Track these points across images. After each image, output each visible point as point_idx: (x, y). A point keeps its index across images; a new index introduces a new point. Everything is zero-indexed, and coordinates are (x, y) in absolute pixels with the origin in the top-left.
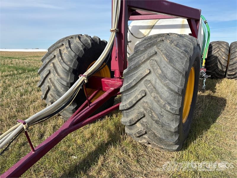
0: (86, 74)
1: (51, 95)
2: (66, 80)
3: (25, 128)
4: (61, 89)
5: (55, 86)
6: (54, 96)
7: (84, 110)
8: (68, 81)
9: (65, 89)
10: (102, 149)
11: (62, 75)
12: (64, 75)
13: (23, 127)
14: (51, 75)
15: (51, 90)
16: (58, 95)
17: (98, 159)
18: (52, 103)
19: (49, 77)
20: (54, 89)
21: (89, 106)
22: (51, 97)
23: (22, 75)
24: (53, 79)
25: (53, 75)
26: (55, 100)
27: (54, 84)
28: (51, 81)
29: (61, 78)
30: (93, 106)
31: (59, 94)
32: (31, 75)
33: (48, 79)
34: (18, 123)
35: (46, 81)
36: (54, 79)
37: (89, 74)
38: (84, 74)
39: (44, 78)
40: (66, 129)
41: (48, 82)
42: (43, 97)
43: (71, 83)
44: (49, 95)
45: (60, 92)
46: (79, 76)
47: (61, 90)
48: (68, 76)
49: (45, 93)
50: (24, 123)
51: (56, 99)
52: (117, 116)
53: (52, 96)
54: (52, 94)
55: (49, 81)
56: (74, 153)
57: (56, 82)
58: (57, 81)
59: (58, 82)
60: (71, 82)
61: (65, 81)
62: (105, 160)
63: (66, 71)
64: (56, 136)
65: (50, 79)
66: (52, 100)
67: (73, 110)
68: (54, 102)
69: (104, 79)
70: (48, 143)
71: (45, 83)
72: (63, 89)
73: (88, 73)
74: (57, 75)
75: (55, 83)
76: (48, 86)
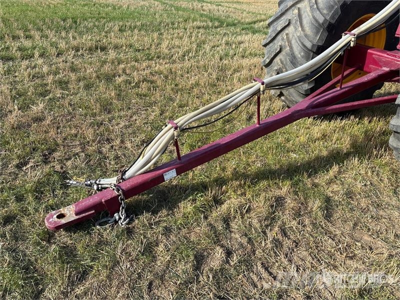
0: (356, 31)
1: (281, 60)
2: (312, 39)
3: (261, 89)
4: (300, 53)
5: (291, 48)
6: (285, 63)
7: (331, 91)
8: (315, 42)
9: (306, 54)
10: (338, 157)
11: (309, 30)
12: (312, 31)
13: (260, 89)
14: (291, 29)
15: (283, 53)
16: (291, 62)
17: (331, 167)
18: (278, 74)
19: (286, 31)
20: (289, 51)
21: (341, 87)
22: (280, 63)
23: (219, 29)
24: (291, 36)
25: (294, 30)
26: (284, 70)
27: (291, 44)
28: (288, 38)
29: (306, 35)
30: (346, 89)
31: (294, 61)
32: (231, 32)
33: (284, 34)
34: (253, 81)
35: (279, 37)
36: (293, 36)
37: (361, 32)
38: (353, 32)
39: (277, 32)
40: (301, 110)
41: (283, 39)
42: (267, 62)
43: (318, 45)
44: (277, 59)
45: (297, 58)
46: (343, 34)
47: (299, 56)
48: (317, 33)
49: (272, 56)
50: (263, 84)
51: (286, 68)
52: (370, 122)
53: (282, 62)
54: (283, 59)
55: (285, 37)
56: (295, 151)
57: (295, 41)
58: (298, 40)
59: (299, 42)
60: (320, 44)
61: (311, 41)
62: (340, 172)
63: (317, 25)
64: (287, 114)
65: (287, 34)
66: (280, 68)
67: (306, 91)
68: (282, 72)
69: (374, 51)
70: (277, 120)
71: (275, 41)
72: (302, 54)
73: (359, 31)
74: (300, 29)
75: (293, 42)
76: (281, 46)
